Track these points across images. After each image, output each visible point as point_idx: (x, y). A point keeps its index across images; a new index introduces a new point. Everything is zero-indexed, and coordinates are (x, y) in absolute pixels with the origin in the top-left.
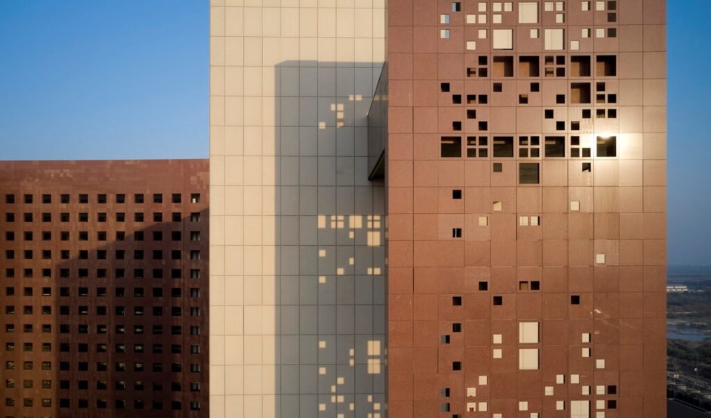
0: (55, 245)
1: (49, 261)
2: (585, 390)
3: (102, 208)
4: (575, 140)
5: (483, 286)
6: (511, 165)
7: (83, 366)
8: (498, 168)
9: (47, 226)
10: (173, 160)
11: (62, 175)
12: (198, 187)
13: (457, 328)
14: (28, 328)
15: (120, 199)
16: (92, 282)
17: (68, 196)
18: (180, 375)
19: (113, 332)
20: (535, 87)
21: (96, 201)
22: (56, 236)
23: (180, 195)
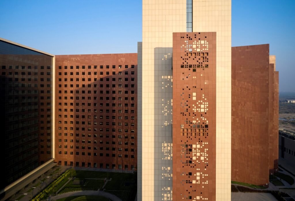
0: (74, 83)
1: (72, 88)
2: (203, 103)
3: (89, 70)
4: (202, 65)
5: (187, 87)
6: (192, 69)
7: (83, 123)
8: (189, 69)
9: (72, 77)
10: (113, 54)
11: (77, 59)
12: (121, 63)
13: (183, 93)
14: (66, 110)
15: (95, 67)
16: (86, 95)
17: (78, 66)
18: (115, 126)
19: (93, 112)
20: (195, 57)
21: (88, 68)
22: (75, 80)
23: (115, 66)
